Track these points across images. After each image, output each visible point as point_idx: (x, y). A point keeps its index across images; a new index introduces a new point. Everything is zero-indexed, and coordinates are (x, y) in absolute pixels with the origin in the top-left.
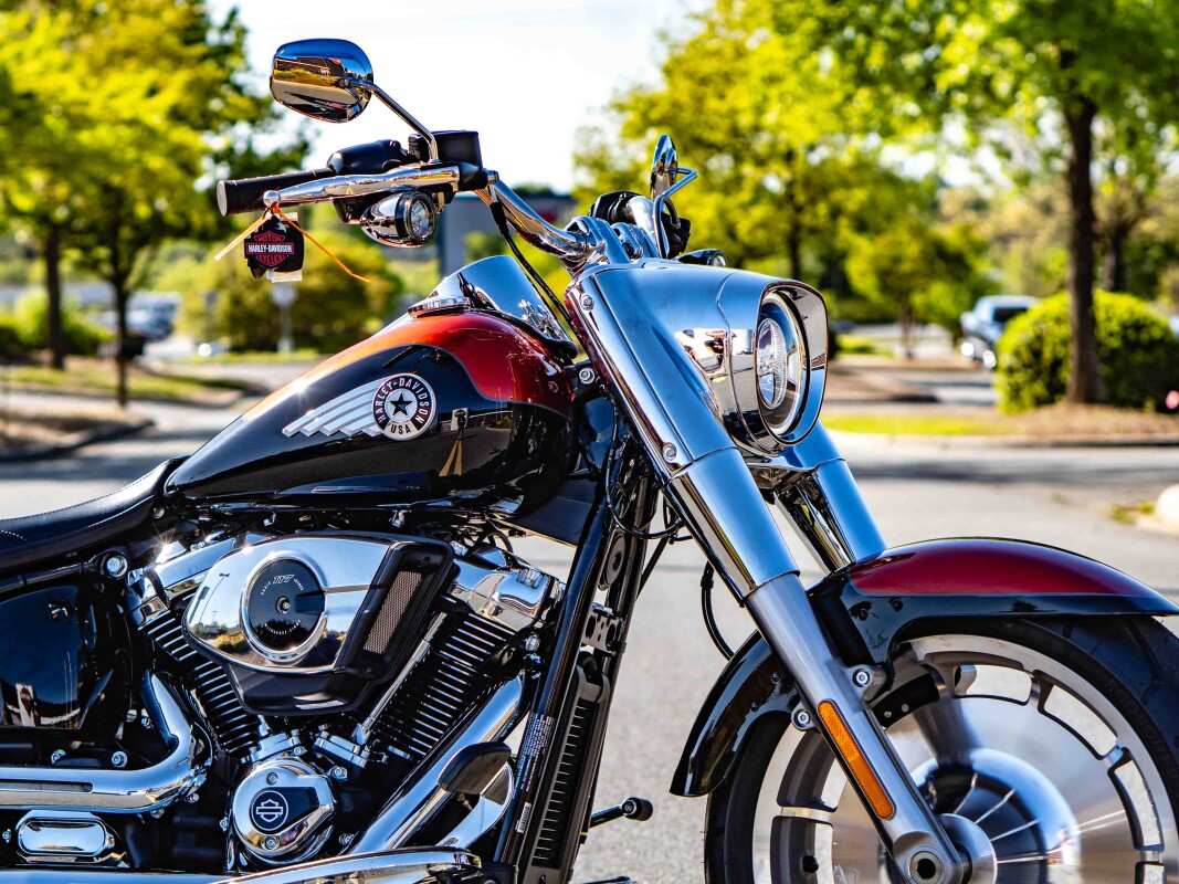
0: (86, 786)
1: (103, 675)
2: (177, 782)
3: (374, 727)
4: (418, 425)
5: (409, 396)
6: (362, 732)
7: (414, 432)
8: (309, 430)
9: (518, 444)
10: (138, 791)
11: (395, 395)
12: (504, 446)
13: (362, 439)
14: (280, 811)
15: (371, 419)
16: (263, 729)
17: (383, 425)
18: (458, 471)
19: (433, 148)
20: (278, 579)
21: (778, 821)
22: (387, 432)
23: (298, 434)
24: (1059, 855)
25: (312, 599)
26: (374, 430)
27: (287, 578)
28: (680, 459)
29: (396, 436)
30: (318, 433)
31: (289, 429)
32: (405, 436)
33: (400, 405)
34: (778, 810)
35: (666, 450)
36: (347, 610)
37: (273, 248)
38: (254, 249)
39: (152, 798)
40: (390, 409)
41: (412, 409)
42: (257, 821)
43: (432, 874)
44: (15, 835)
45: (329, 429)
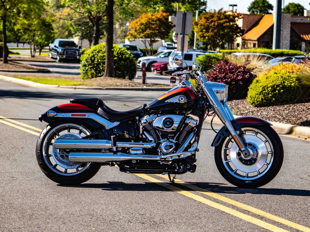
0: (143, 145)
1: (137, 132)
2: (153, 145)
3: (176, 138)
4: (184, 101)
5: (183, 98)
6: (175, 139)
7: (184, 102)
8: (169, 102)
9: (194, 104)
10: (148, 146)
11: (181, 98)
12: (192, 104)
13: (176, 103)
14: (168, 148)
15: (178, 100)
16: (161, 139)
17: (179, 101)
18: (186, 107)
19: (188, 68)
20: (167, 120)
21: (225, 149)
22: (180, 102)
23: (167, 102)
24: (259, 153)
25: (172, 122)
26: (178, 102)
27: (169, 120)
28: (217, 106)
29: (181, 103)
30: (170, 102)
31: (166, 101)
32: (182, 103)
33: (182, 99)
34: (225, 148)
35: (215, 105)
36: (177, 124)
37: (173, 80)
38: (171, 80)
39: (150, 147)
40: (181, 99)
41: (183, 99)
42: (166, 149)
43: (191, 154)
44: (129, 152)
45: (172, 102)
